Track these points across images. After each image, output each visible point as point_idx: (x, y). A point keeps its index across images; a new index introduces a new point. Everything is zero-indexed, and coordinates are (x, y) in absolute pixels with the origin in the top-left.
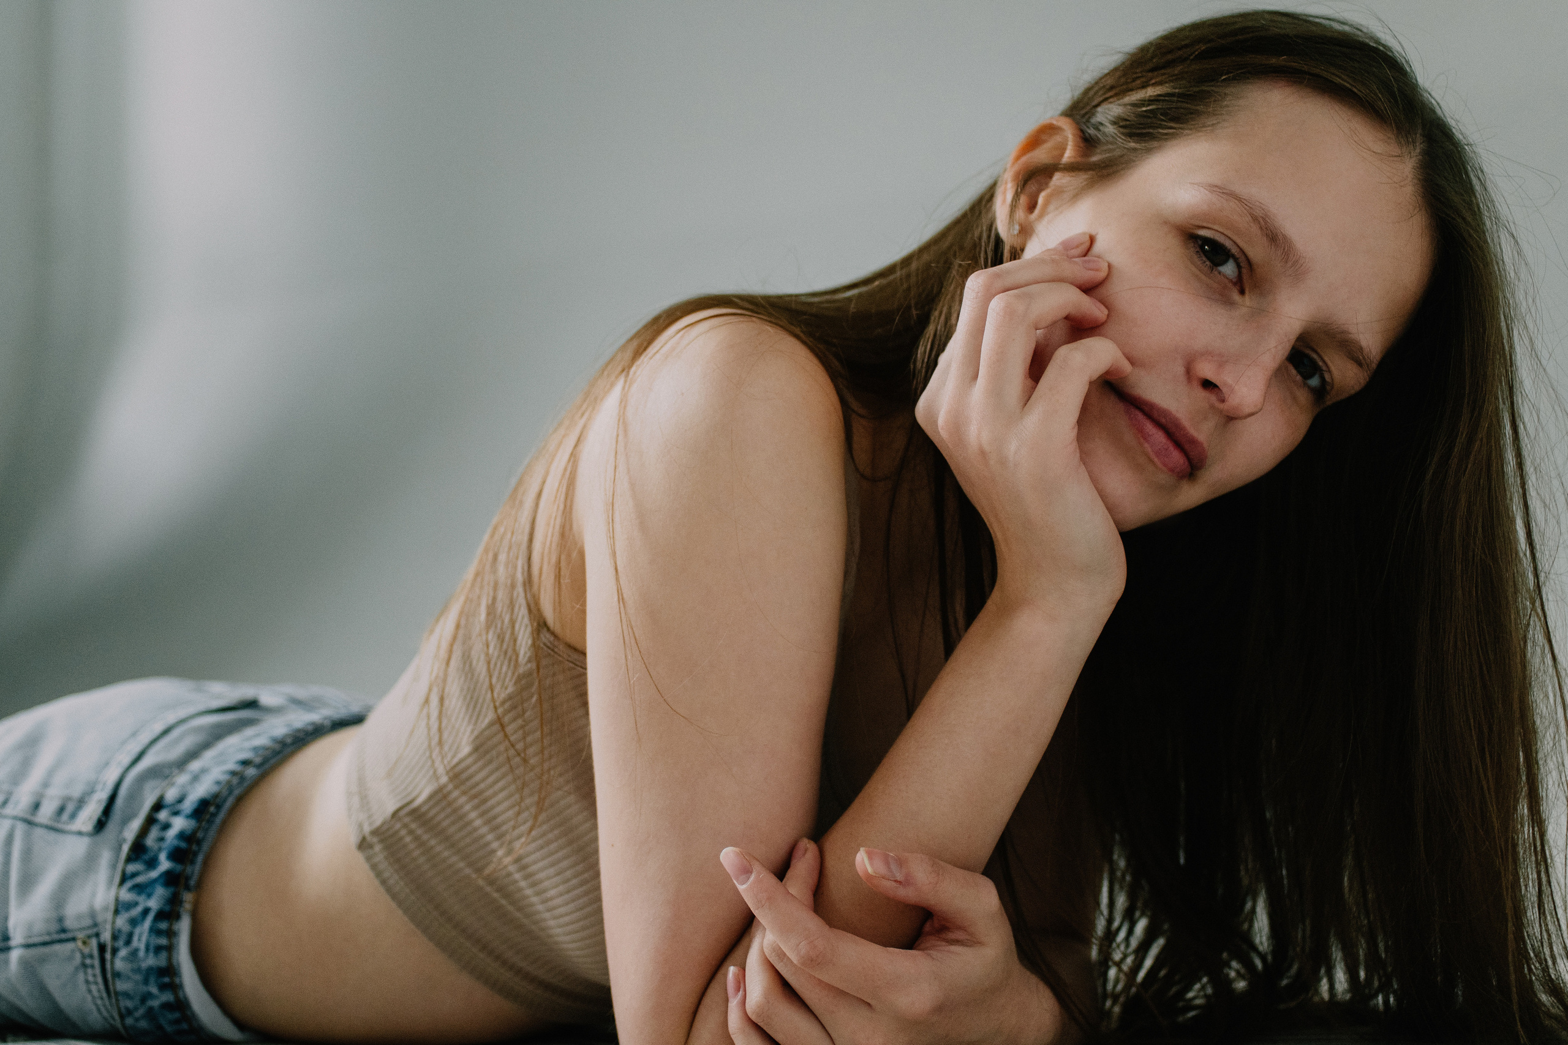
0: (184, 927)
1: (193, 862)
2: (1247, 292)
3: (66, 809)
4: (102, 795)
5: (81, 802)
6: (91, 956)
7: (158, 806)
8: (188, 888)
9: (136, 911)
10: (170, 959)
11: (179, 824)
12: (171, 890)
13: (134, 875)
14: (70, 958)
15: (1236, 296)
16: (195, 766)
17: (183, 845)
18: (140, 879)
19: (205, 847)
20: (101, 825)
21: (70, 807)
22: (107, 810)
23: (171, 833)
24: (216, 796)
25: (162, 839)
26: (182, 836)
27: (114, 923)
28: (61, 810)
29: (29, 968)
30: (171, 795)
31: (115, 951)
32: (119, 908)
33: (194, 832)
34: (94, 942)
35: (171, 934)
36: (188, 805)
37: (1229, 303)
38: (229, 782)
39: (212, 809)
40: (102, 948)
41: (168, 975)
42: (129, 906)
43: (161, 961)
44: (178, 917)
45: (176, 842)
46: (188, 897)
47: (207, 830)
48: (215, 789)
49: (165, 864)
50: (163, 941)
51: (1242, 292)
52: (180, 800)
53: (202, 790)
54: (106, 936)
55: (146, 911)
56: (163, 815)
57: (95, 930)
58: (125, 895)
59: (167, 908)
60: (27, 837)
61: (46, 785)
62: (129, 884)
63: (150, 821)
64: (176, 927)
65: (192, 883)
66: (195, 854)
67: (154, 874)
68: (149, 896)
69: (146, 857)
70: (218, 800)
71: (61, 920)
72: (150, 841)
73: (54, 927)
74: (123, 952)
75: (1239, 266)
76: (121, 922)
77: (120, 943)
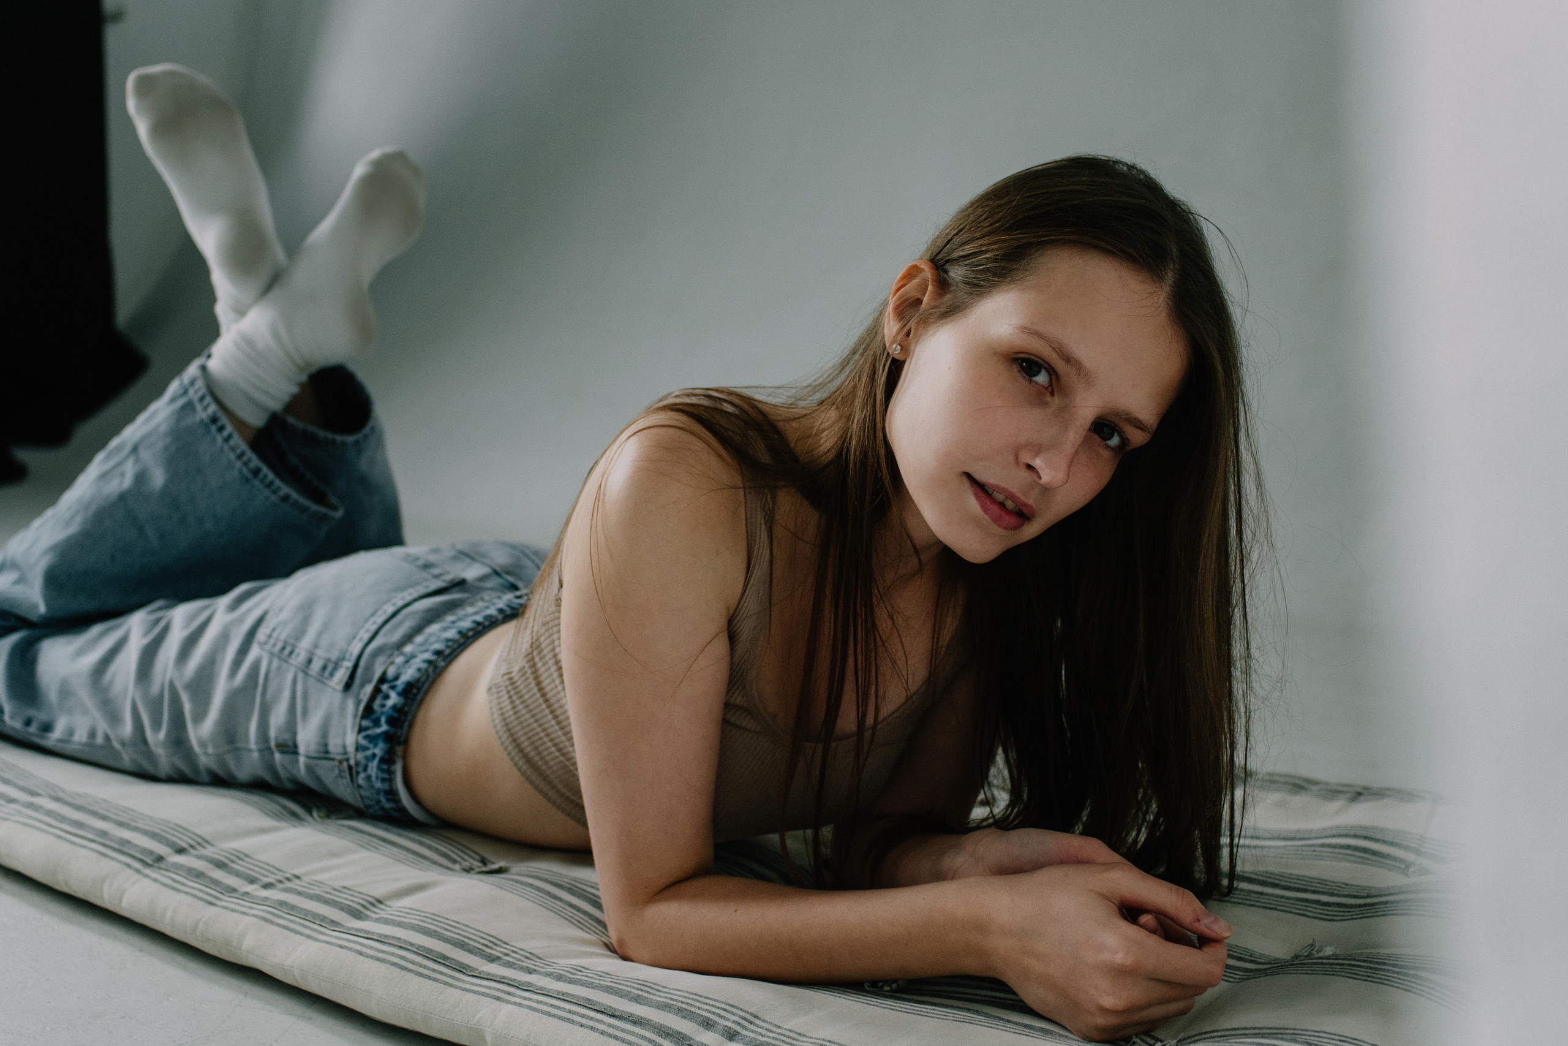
0: (398, 768)
1: (402, 727)
2: (1056, 393)
3: (329, 668)
4: (349, 664)
5: (337, 666)
6: (344, 772)
7: (383, 679)
8: (399, 743)
9: (369, 753)
10: (391, 786)
11: (394, 699)
12: (389, 745)
13: (367, 729)
14: (332, 770)
15: (1049, 398)
16: (408, 649)
17: (395, 715)
18: (369, 732)
19: (410, 717)
20: (348, 686)
21: (330, 667)
22: (352, 677)
23: (390, 703)
24: (418, 680)
25: (383, 706)
26: (394, 707)
27: (355, 756)
28: (324, 668)
29: (310, 769)
30: (391, 672)
31: (358, 773)
32: (359, 748)
33: (403, 706)
34: (345, 764)
35: (391, 772)
36: (401, 683)
37: (1044, 404)
38: (426, 670)
39: (415, 691)
40: (350, 768)
41: (392, 794)
42: (365, 749)
43: (386, 786)
44: (393, 762)
45: (391, 712)
46: (399, 749)
47: (411, 706)
48: (417, 675)
49: (384, 727)
50: (386, 776)
51: (1052, 394)
52: (397, 678)
53: (409, 674)
54: (352, 762)
55: (374, 755)
56: (385, 687)
57: (345, 757)
58: (363, 742)
59: (386, 756)
60: (305, 682)
61: (316, 646)
62: (363, 734)
63: (377, 690)
64: (393, 768)
65: (402, 739)
66: (403, 722)
67: (378, 731)
68: (376, 745)
69: (374, 717)
70: (419, 685)
71: (326, 745)
72: (376, 705)
73: (322, 749)
74: (362, 775)
75: (1050, 375)
76: (360, 756)
77: (360, 769)
